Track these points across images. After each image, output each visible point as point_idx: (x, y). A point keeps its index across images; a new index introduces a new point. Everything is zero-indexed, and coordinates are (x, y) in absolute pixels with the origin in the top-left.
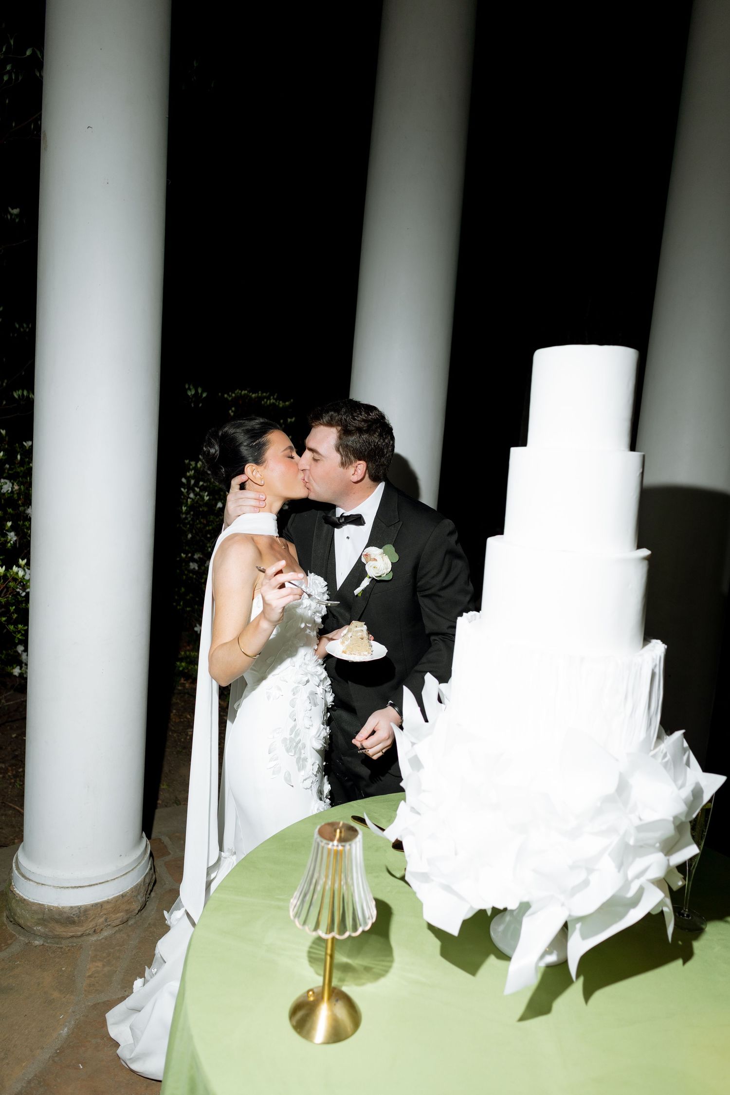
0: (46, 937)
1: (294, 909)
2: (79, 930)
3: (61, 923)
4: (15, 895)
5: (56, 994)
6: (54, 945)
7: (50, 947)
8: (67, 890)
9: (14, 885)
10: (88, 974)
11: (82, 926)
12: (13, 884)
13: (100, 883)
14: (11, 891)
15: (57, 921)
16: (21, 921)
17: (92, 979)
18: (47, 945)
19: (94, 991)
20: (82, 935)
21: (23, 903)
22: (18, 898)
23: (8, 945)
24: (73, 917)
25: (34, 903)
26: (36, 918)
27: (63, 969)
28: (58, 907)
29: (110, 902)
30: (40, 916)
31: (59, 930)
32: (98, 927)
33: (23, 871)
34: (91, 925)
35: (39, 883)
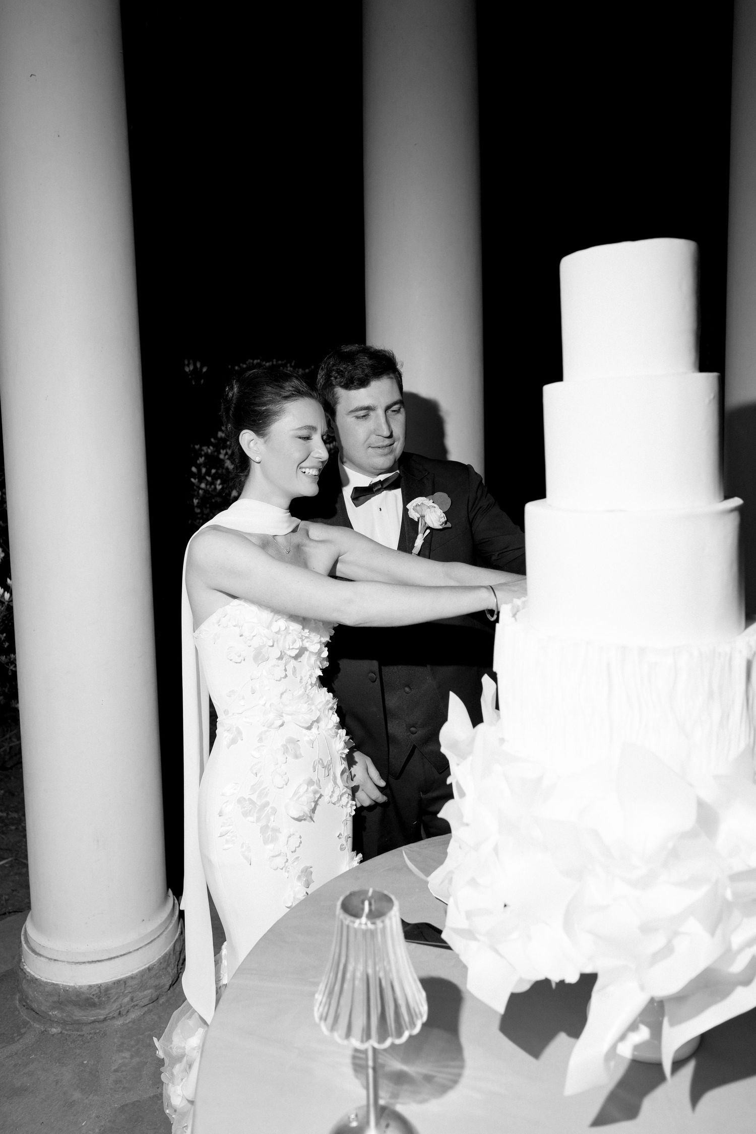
0: (63, 1023)
1: (319, 1009)
2: (101, 1013)
3: (79, 1005)
4: (25, 973)
5: (77, 1095)
6: (74, 1032)
7: (70, 1035)
8: (83, 966)
9: (24, 962)
10: (113, 1068)
11: (104, 1008)
12: (23, 960)
13: (121, 956)
14: (21, 969)
15: (75, 1004)
16: (35, 1006)
17: (119, 1074)
18: (66, 1032)
19: (121, 1089)
20: (105, 1020)
21: (35, 983)
22: (29, 978)
23: (22, 1035)
24: (92, 998)
25: (47, 983)
26: (51, 1001)
27: (85, 1062)
28: (74, 986)
29: (135, 978)
30: (56, 999)
31: (79, 1014)
32: (123, 1008)
33: (32, 944)
34: (115, 1006)
35: (51, 959)
